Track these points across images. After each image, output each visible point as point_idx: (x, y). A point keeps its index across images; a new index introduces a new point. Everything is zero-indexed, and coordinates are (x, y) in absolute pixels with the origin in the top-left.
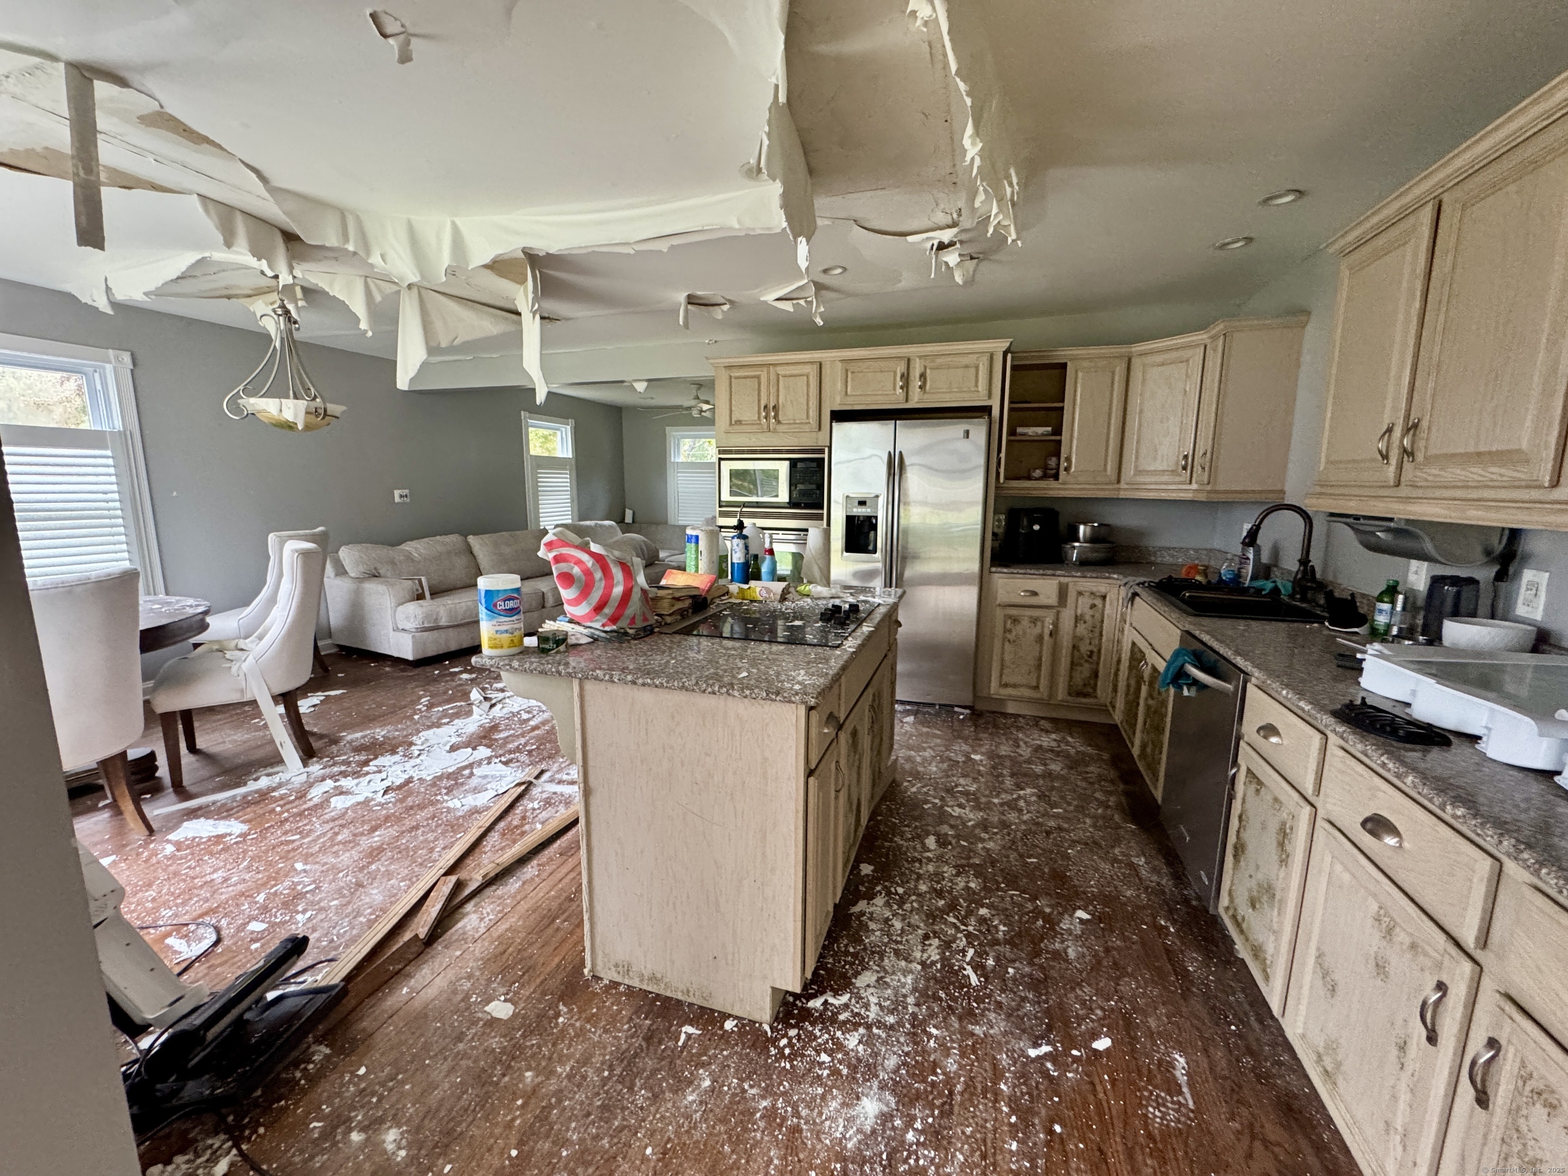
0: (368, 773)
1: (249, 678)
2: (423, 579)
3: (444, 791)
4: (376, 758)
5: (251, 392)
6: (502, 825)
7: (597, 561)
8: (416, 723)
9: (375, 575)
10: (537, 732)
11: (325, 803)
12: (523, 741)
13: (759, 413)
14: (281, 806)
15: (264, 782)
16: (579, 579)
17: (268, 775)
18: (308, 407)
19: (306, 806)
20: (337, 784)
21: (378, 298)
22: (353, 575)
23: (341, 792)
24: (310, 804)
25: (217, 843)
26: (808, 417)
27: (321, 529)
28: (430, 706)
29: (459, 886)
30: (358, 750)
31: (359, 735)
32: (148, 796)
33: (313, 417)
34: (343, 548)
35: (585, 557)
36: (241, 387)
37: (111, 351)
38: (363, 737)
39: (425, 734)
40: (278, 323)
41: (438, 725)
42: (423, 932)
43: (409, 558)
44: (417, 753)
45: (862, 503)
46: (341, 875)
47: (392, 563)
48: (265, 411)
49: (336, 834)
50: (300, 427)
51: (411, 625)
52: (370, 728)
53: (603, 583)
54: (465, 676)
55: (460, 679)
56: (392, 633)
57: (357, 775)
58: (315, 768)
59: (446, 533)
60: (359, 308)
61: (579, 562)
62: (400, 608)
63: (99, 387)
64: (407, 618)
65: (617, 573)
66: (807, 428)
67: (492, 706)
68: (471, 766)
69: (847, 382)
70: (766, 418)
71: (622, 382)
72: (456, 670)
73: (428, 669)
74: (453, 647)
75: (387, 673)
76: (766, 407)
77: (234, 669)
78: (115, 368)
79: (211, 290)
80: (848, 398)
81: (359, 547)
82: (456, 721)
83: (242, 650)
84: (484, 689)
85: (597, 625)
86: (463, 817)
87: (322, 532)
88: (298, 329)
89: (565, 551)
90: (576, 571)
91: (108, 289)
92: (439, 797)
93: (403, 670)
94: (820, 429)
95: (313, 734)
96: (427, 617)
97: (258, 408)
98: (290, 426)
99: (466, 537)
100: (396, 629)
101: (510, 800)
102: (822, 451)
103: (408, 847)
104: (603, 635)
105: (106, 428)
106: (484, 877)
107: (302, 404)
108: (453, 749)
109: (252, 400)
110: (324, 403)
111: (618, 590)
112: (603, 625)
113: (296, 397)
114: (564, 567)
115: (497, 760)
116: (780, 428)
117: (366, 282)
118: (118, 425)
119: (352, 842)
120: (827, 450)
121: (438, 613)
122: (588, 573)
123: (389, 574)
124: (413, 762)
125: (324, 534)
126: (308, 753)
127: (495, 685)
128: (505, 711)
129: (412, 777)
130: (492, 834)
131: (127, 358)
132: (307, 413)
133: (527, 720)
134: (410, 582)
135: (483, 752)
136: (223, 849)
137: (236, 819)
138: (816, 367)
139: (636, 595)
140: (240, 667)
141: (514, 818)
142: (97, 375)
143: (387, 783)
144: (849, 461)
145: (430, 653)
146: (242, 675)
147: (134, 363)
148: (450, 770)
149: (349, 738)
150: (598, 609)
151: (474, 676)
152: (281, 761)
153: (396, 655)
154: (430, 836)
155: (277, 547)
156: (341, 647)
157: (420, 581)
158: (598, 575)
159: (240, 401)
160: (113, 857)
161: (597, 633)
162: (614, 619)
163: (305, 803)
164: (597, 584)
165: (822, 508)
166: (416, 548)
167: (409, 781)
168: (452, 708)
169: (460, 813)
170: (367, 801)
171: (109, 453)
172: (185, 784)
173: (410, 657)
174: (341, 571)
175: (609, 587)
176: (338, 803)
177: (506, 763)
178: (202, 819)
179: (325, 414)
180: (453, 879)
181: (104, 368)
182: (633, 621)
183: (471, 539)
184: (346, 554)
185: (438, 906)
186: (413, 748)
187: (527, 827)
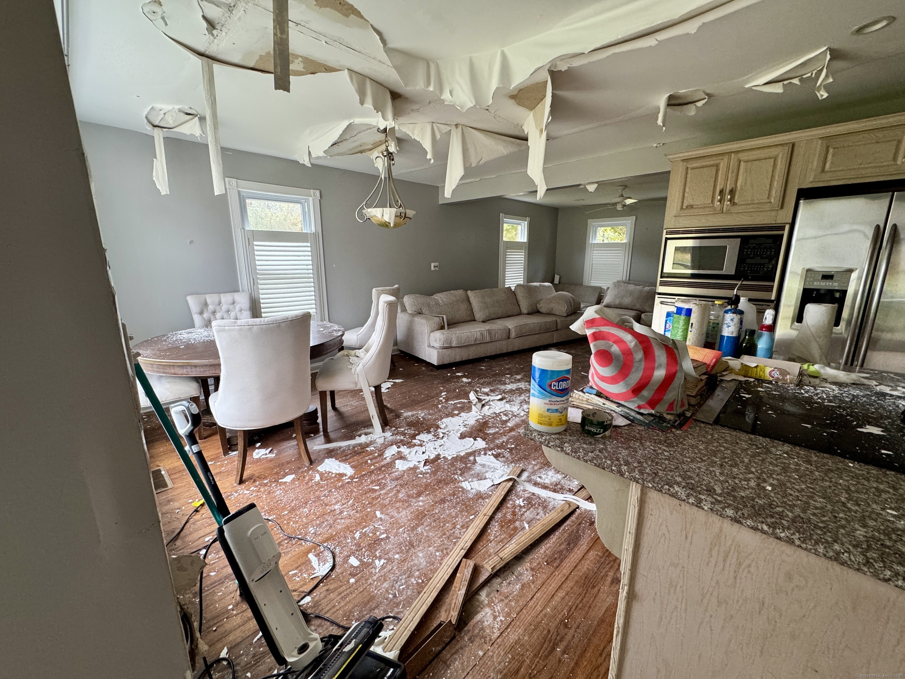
0: (415, 445)
1: (360, 376)
2: (444, 316)
3: (459, 472)
4: (419, 434)
5: (369, 206)
6: (499, 515)
7: (641, 342)
8: (440, 411)
9: (420, 313)
10: (513, 433)
11: (391, 464)
12: (505, 439)
13: (713, 197)
14: (371, 460)
15: (363, 439)
16: (617, 358)
17: (366, 434)
18: (396, 213)
19: (382, 463)
20: (399, 450)
21: (438, 136)
22: (409, 312)
23: (402, 457)
24: (385, 462)
25: (339, 480)
26: (769, 197)
27: (396, 286)
28: (447, 399)
29: (476, 570)
30: (411, 425)
31: (410, 413)
32: (313, 435)
33: (398, 218)
34: (405, 296)
35: (628, 338)
36: (364, 203)
37: (312, 190)
38: (413, 416)
39: (444, 420)
40: (384, 161)
41: (453, 416)
42: (453, 616)
43: (437, 304)
44: (441, 435)
45: (827, 277)
46: (401, 530)
47: (429, 305)
48: (375, 216)
49: (398, 492)
50: (392, 225)
51: (437, 345)
52: (415, 410)
53: (643, 365)
54: (465, 380)
55: (462, 382)
56: (427, 348)
57: (410, 445)
58: (388, 434)
59: (457, 289)
60: (427, 145)
61: (619, 341)
62: (432, 334)
63: (307, 210)
64: (436, 340)
65: (661, 356)
66: (767, 207)
67: (483, 405)
68: (473, 453)
69: (826, 158)
70: (720, 201)
71: (579, 185)
72: (460, 374)
73: (444, 371)
74: (458, 359)
75: (423, 371)
76: (721, 192)
77: (353, 370)
78: (313, 199)
79: (354, 148)
80: (823, 175)
81: (413, 296)
82: (462, 414)
83: (358, 356)
84: (476, 392)
85: (633, 406)
86: (472, 499)
87: (397, 287)
88: (393, 164)
89: (605, 329)
90: (615, 349)
91: (310, 153)
92: (456, 477)
93: (431, 371)
94: (782, 207)
95: (388, 408)
96: (446, 341)
97: (372, 214)
98: (386, 225)
99: (466, 291)
100: (429, 346)
101: (504, 493)
102: (782, 228)
103: (439, 518)
104: (639, 417)
105: (309, 232)
106: (493, 569)
107: (394, 210)
108: (463, 436)
109: (369, 210)
110: (405, 210)
111: (660, 374)
112: (639, 407)
113: (390, 207)
114: (602, 344)
115: (490, 453)
116: (735, 209)
117: (432, 126)
118: (313, 230)
119: (406, 502)
120: (787, 228)
121: (451, 340)
122: (628, 353)
123: (427, 313)
124: (440, 442)
125: (398, 289)
126: (385, 423)
127: (483, 389)
128: (491, 411)
129: (439, 455)
130: (493, 523)
131: (318, 193)
132: (396, 216)
133: (506, 421)
134: (438, 318)
135: (480, 444)
136: (341, 486)
137: (349, 464)
138: (787, 150)
139: (679, 380)
140: (356, 370)
141: (507, 512)
142: (306, 203)
143: (425, 456)
144: (816, 238)
145: (446, 362)
146: (356, 374)
147: (321, 197)
148: (462, 454)
149: (405, 414)
150: (637, 391)
151: (470, 380)
152: (371, 425)
153: (428, 360)
154: (453, 512)
155: (376, 296)
156: (402, 352)
157: (443, 318)
158: (639, 355)
159: (364, 211)
160: (293, 476)
161: (633, 414)
162: (652, 403)
163: (382, 460)
164: (635, 364)
165: (773, 280)
166: (441, 298)
167: (438, 457)
168: (459, 403)
169: (470, 496)
170: (415, 468)
171: (309, 244)
172: (328, 431)
173: (436, 364)
174: (404, 310)
175: (650, 370)
176: (401, 466)
177: (496, 456)
178: (334, 459)
179: (405, 217)
180: (470, 564)
181: (309, 200)
182: (671, 406)
183: (469, 292)
184: (407, 300)
185: (463, 591)
186: (439, 430)
187: (517, 523)
